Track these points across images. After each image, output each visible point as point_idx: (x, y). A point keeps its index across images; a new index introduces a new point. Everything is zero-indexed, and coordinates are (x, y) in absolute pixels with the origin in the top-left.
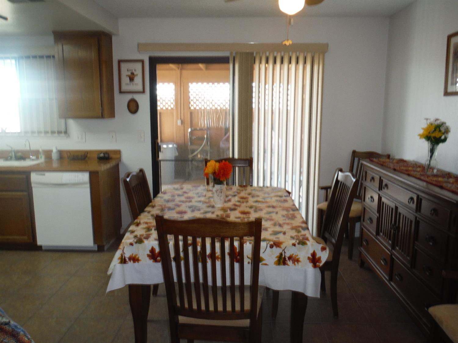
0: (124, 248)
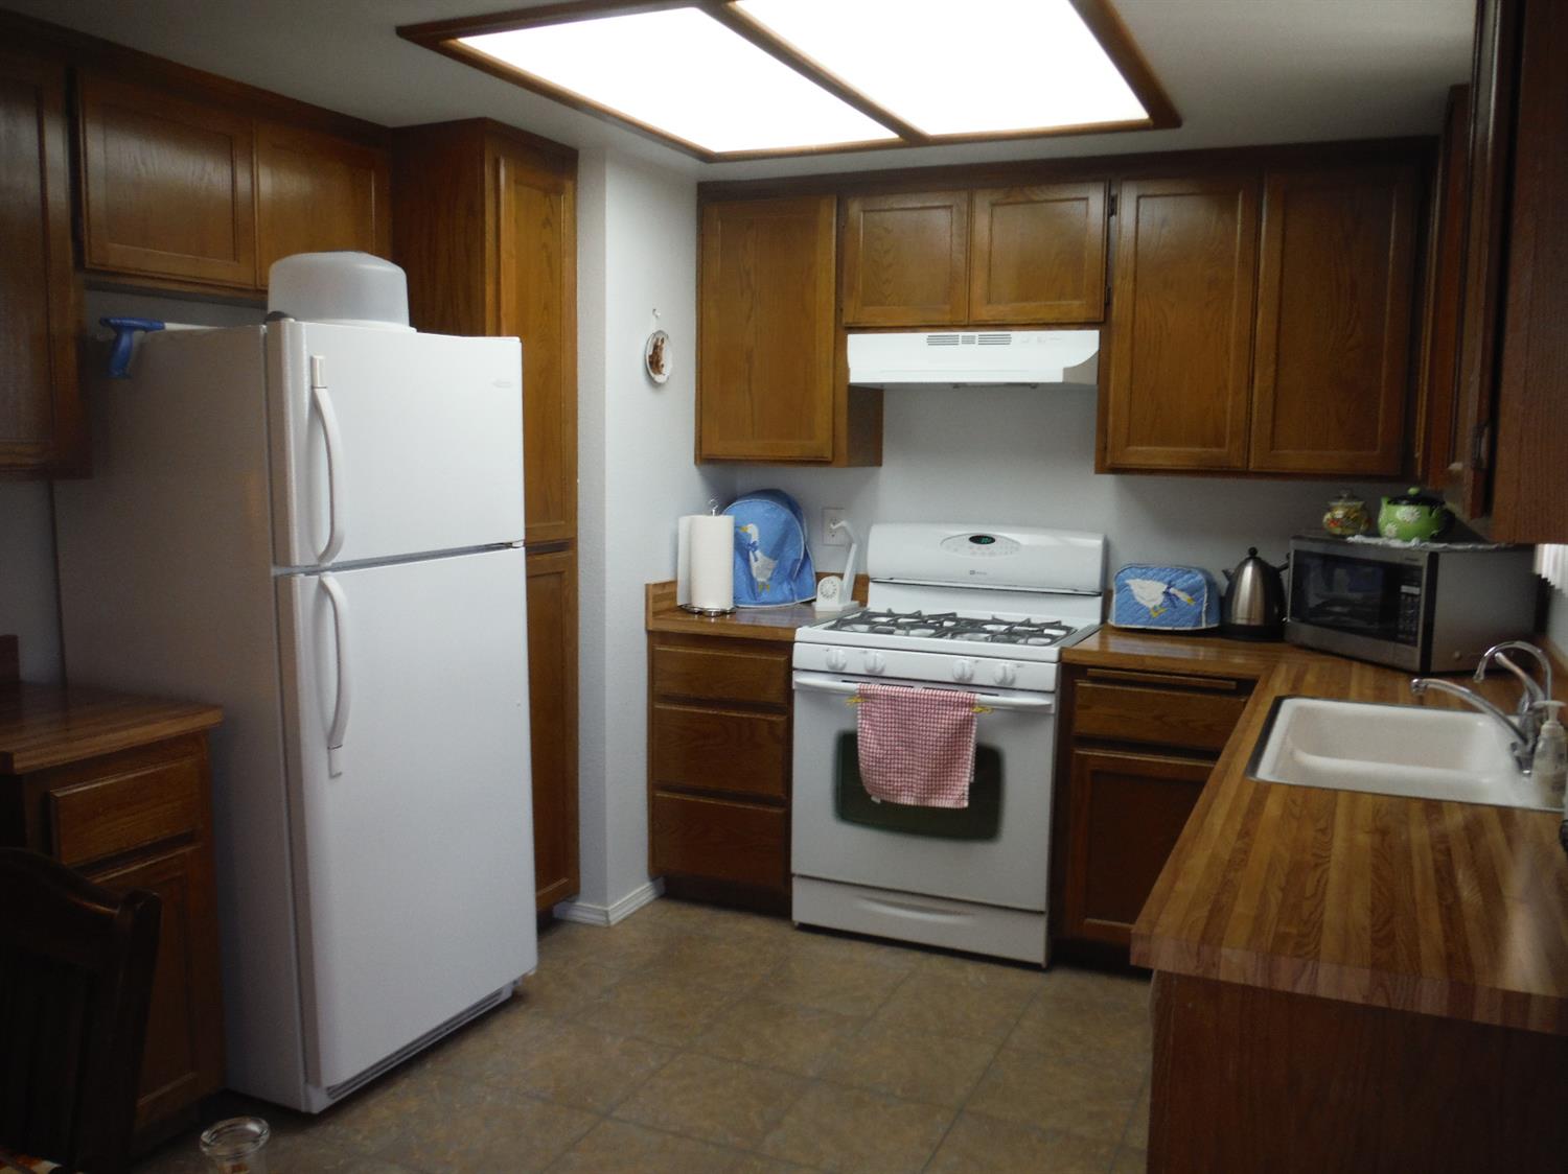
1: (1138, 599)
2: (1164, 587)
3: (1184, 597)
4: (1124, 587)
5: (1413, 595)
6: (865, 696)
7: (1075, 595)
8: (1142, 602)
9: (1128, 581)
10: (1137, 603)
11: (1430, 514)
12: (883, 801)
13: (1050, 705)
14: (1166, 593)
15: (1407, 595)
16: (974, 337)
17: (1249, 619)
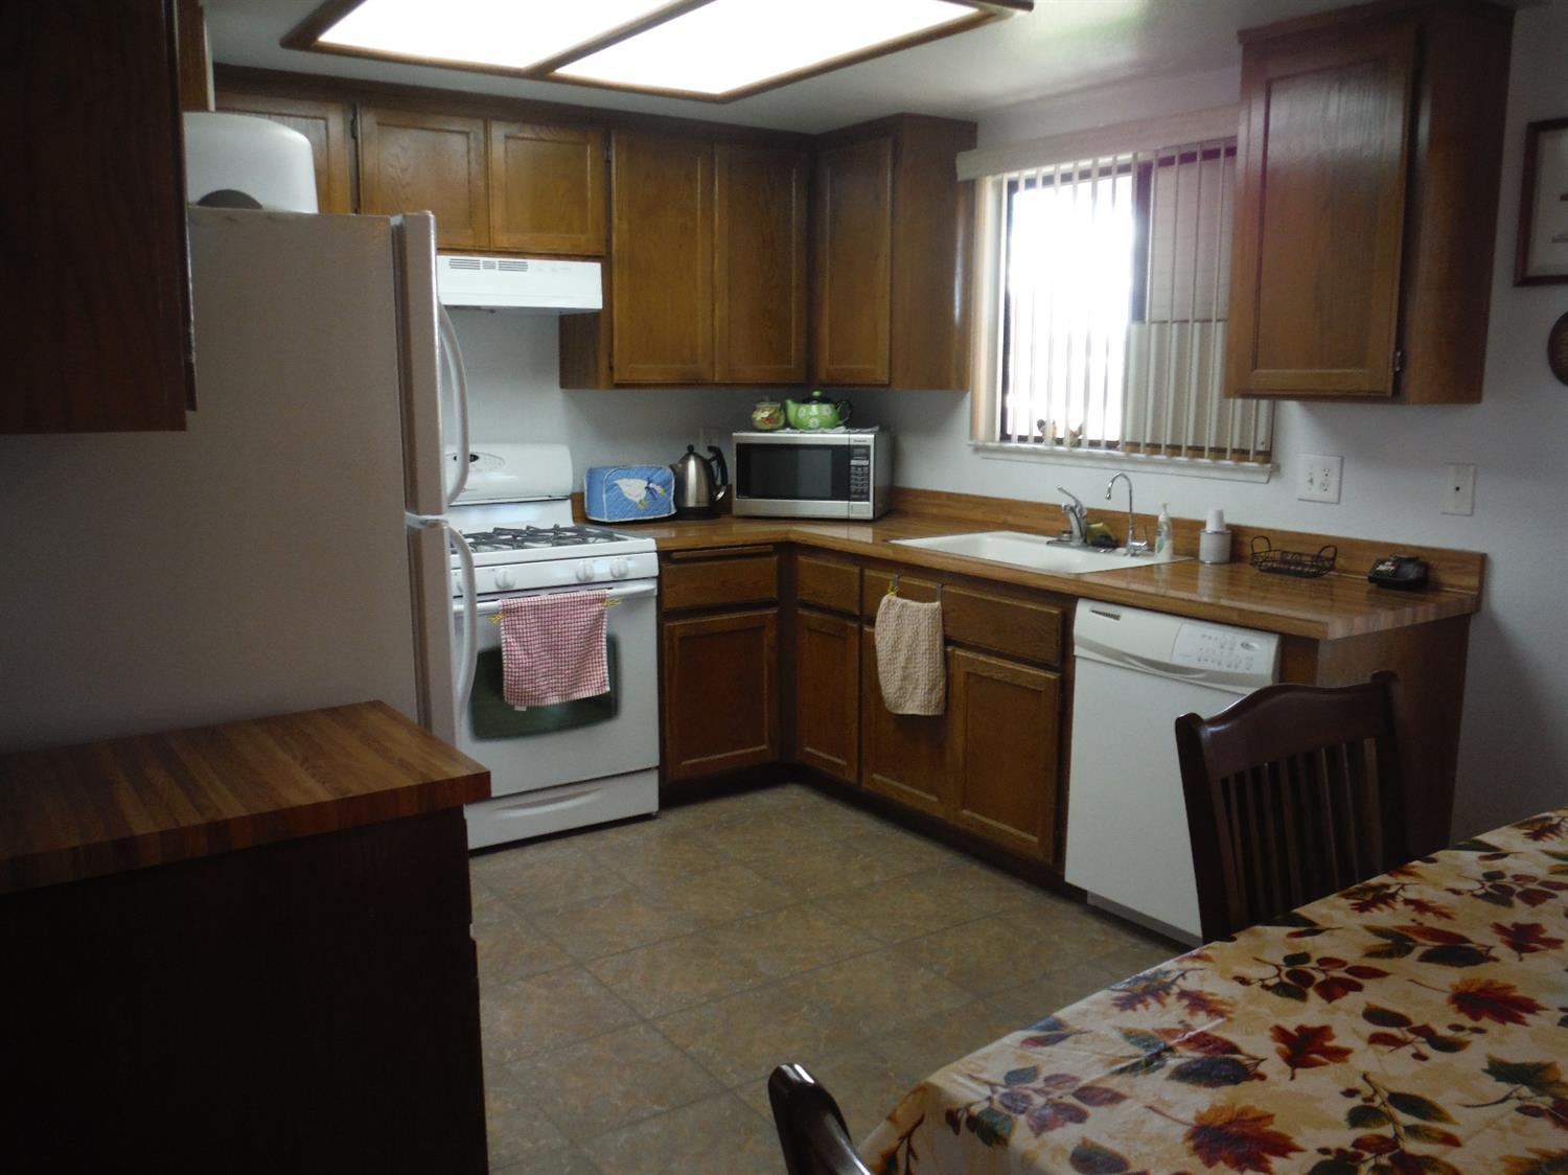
0: (920, 1121)
1: (626, 495)
2: (645, 483)
3: (659, 489)
4: (612, 487)
5: (862, 466)
6: (508, 611)
7: (552, 500)
8: (630, 498)
9: (618, 482)
10: (626, 499)
11: (836, 408)
12: (528, 708)
13: (653, 590)
14: (648, 488)
15: (857, 466)
16: (494, 262)
17: (698, 502)
